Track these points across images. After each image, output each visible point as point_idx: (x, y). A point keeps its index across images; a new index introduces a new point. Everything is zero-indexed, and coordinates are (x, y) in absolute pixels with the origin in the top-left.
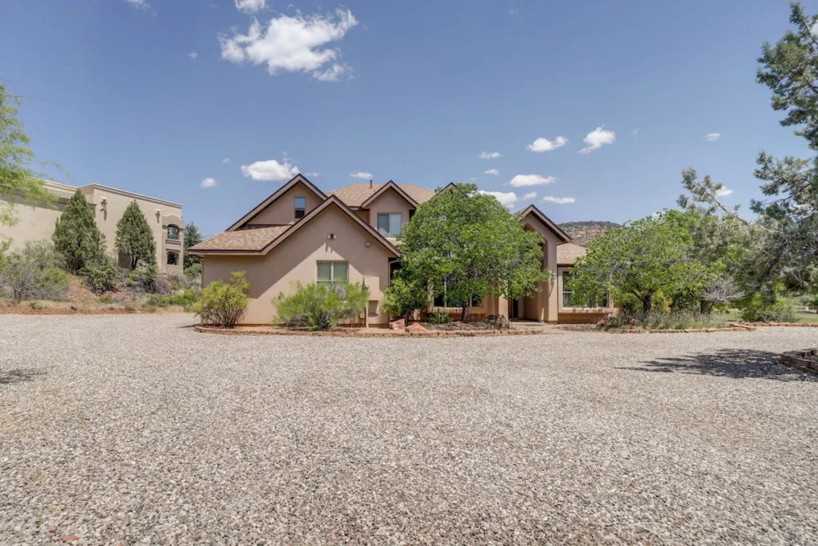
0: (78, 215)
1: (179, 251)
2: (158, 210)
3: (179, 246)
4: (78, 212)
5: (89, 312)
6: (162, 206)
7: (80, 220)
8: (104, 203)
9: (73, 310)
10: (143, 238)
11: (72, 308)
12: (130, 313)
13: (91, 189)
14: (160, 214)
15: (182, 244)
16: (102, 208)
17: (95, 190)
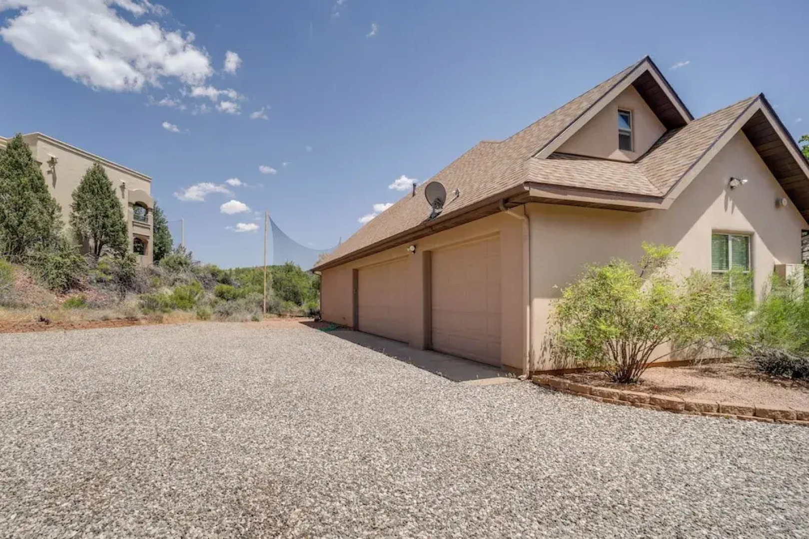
0: (20, 172)
1: (148, 237)
2: (123, 181)
3: (148, 230)
4: (21, 168)
5: (72, 326)
6: (129, 176)
7: (25, 180)
8: (52, 162)
9: (43, 324)
10: (114, 214)
11: (42, 320)
12: (133, 324)
13: (35, 139)
14: (126, 187)
15: (152, 227)
16: (50, 169)
17: (39, 142)
